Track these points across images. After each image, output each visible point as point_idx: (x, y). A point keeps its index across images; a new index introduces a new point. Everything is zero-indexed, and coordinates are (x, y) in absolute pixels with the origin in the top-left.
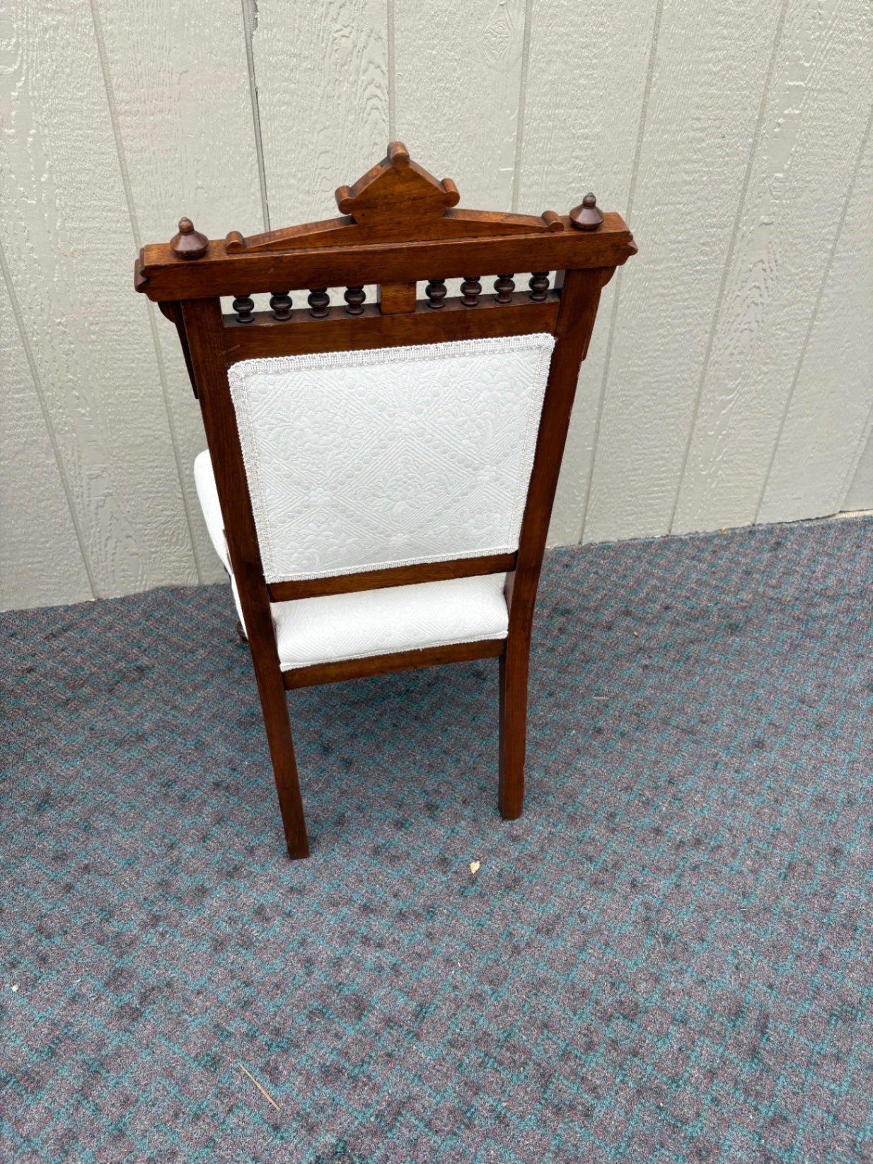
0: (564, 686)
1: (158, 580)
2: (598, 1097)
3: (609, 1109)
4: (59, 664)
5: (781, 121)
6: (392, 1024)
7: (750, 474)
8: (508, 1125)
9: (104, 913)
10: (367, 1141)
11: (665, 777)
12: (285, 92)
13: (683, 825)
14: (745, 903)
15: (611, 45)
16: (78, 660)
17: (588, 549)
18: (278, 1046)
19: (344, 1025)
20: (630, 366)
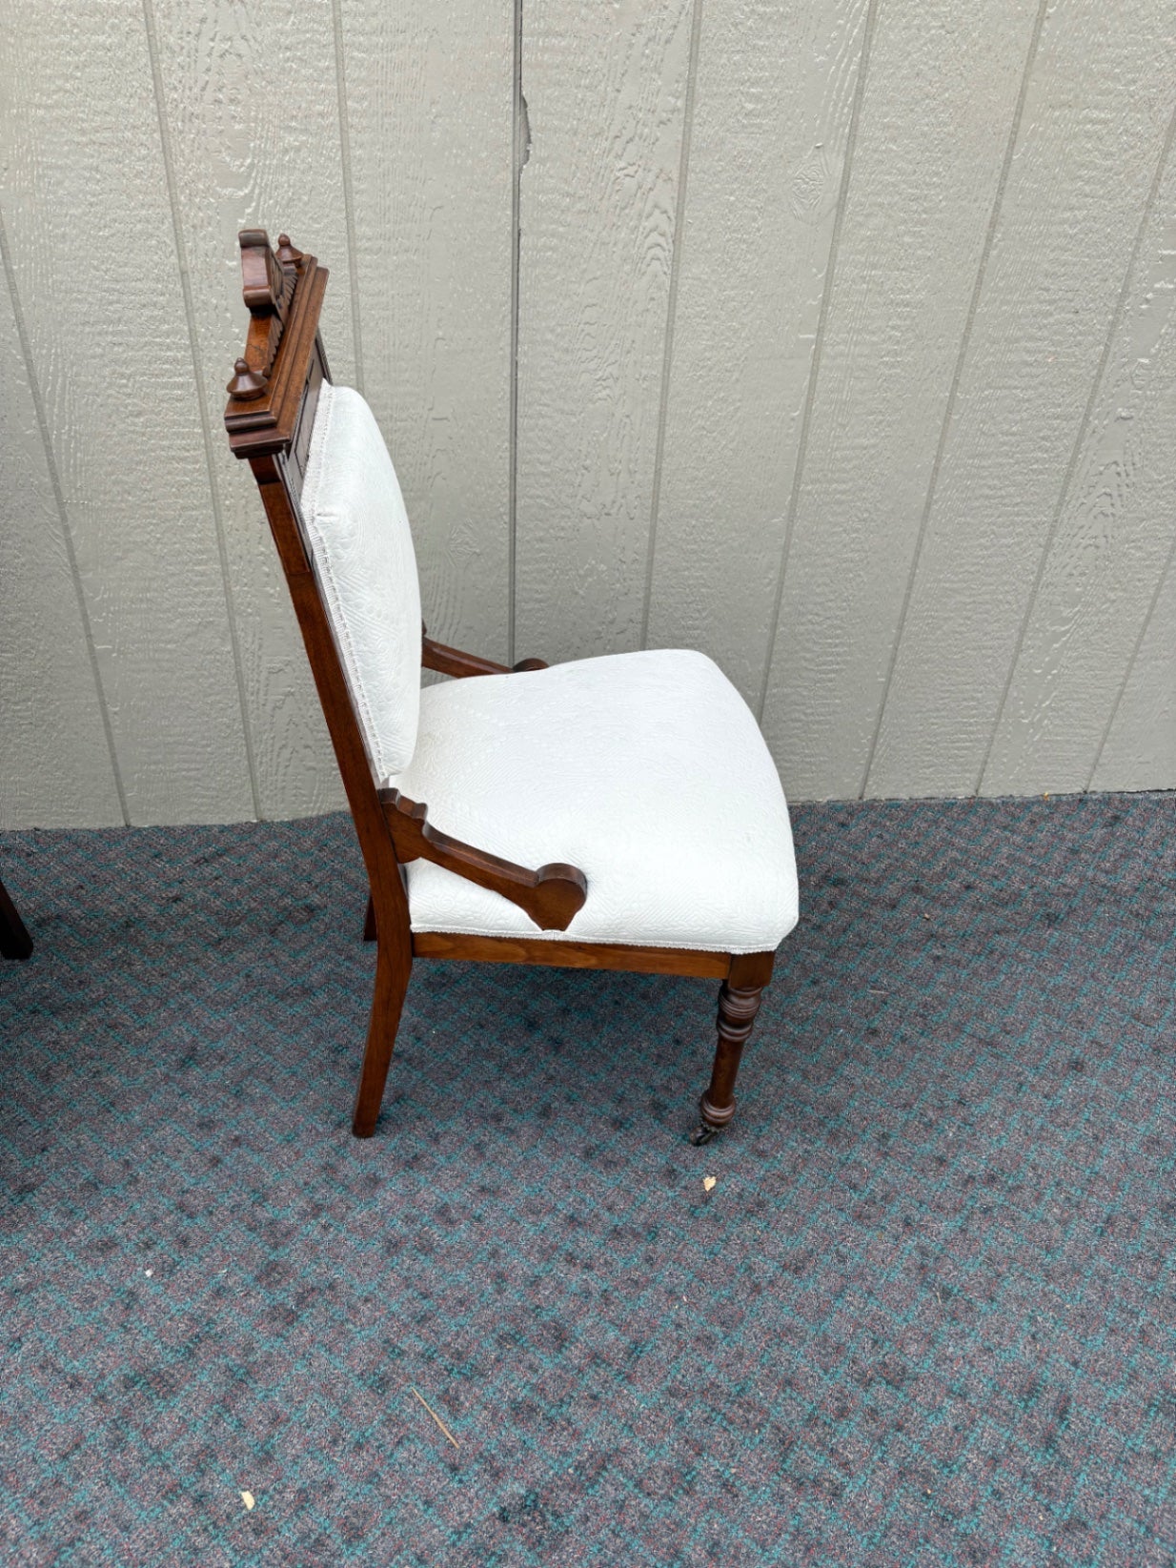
0: (832, 974)
1: (336, 803)
2: (851, 1475)
3: (864, 1490)
4: (212, 893)
5: (1150, 296)
6: (598, 1361)
7: (1085, 727)
8: (737, 1496)
9: (257, 1195)
10: (562, 1496)
11: (954, 1096)
12: (553, 236)
13: (974, 1156)
14: (1049, 1259)
15: (946, 198)
16: (235, 891)
17: (872, 805)
18: (459, 1373)
19: (541, 1356)
20: (940, 581)
